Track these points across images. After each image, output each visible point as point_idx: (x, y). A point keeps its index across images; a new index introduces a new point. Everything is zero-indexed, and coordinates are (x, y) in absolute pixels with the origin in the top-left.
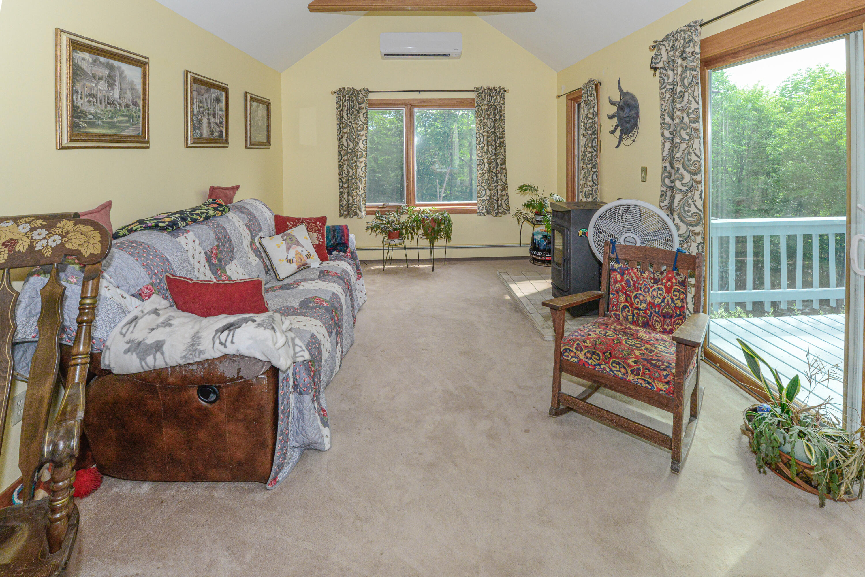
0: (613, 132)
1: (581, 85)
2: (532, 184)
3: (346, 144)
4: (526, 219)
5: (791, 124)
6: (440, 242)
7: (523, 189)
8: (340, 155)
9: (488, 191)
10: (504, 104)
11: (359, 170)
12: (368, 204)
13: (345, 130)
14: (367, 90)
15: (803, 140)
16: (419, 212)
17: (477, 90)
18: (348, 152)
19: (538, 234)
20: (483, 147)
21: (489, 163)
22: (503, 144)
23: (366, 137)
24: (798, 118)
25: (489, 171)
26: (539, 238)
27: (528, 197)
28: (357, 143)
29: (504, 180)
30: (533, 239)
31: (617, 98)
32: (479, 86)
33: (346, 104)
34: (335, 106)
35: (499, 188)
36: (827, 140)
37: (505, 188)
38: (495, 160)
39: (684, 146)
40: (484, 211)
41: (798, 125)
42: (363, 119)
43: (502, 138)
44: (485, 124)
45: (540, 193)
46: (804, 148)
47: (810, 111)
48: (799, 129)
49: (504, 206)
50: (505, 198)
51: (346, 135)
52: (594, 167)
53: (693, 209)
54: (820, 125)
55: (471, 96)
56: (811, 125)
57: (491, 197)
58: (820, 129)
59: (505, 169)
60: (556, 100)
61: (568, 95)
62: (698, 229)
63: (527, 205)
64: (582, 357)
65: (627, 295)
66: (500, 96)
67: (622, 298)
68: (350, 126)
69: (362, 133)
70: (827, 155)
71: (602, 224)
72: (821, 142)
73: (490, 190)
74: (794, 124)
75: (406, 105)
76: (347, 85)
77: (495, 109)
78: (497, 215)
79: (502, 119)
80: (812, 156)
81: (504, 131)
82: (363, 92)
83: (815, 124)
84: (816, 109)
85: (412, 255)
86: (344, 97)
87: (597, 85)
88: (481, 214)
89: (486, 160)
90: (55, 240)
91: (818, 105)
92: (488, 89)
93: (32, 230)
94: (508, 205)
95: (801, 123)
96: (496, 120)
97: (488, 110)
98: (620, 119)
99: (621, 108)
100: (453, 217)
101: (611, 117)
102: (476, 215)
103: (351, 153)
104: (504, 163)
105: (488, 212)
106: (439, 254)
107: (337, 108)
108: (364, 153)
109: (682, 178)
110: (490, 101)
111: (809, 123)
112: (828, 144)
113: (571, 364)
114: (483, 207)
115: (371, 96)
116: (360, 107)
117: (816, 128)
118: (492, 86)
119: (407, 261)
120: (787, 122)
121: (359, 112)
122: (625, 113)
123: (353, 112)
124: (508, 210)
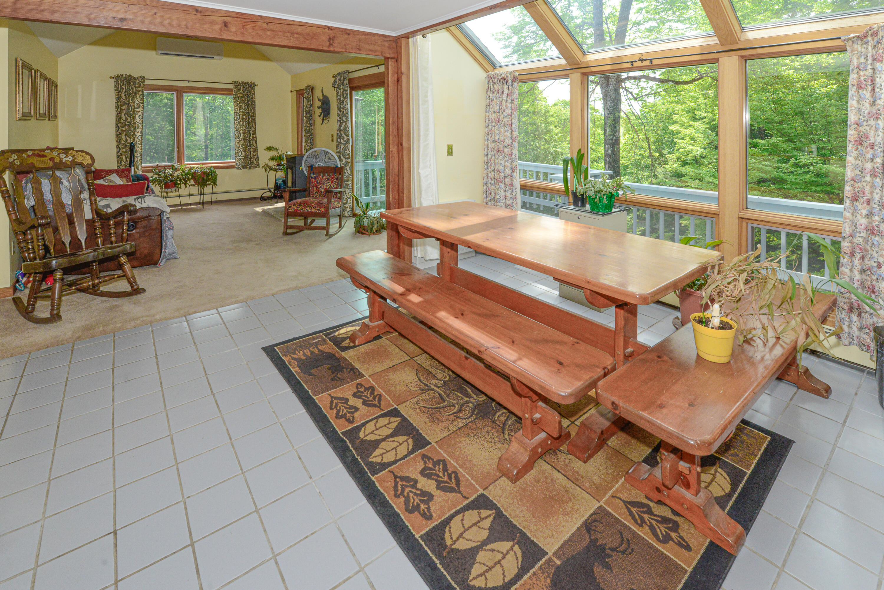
0: (320, 116)
1: (304, 87)
2: (275, 146)
3: (124, 118)
4: (271, 169)
6: (208, 189)
7: (269, 149)
8: (117, 126)
9: (243, 153)
10: (254, 94)
11: (136, 139)
12: (143, 165)
13: (123, 108)
14: (143, 78)
16: (191, 168)
17: (234, 83)
18: (125, 125)
19: (279, 179)
20: (239, 122)
21: (244, 134)
22: (254, 121)
23: (143, 113)
25: (244, 139)
26: (280, 182)
27: (273, 154)
28: (134, 118)
29: (255, 145)
30: (276, 183)
31: (321, 98)
32: (236, 80)
33: (123, 87)
34: (114, 88)
35: (252, 150)
37: (256, 150)
38: (249, 131)
39: (344, 124)
40: (240, 166)
42: (139, 99)
43: (253, 116)
44: (241, 107)
45: (280, 151)
49: (255, 163)
50: (256, 157)
51: (124, 112)
52: (311, 135)
53: (348, 152)
55: (231, 87)
57: (245, 157)
59: (256, 137)
60: (290, 93)
61: (297, 91)
62: (349, 160)
63: (272, 159)
64: (295, 208)
65: (317, 187)
66: (252, 89)
67: (315, 189)
68: (128, 104)
69: (138, 110)
71: (309, 159)
73: (245, 152)
75: (178, 90)
76: (125, 72)
77: (248, 96)
78: (250, 168)
79: (253, 103)
81: (254, 112)
82: (140, 79)
85: (185, 200)
86: (122, 81)
87: (312, 89)
88: (238, 168)
89: (241, 132)
90: (70, 158)
92: (243, 83)
93: (59, 154)
94: (258, 162)
96: (248, 105)
97: (243, 97)
98: (323, 109)
99: (323, 104)
100: (217, 171)
101: (319, 108)
102: (235, 170)
103: (129, 125)
104: (255, 133)
105: (244, 167)
106: (207, 198)
107: (115, 90)
108: (140, 125)
109: (344, 138)
110: (244, 91)
113: (291, 212)
114: (240, 163)
115: (147, 82)
116: (136, 90)
118: (246, 81)
119: (181, 205)
121: (135, 94)
122: (324, 107)
123: (130, 94)
124: (258, 165)
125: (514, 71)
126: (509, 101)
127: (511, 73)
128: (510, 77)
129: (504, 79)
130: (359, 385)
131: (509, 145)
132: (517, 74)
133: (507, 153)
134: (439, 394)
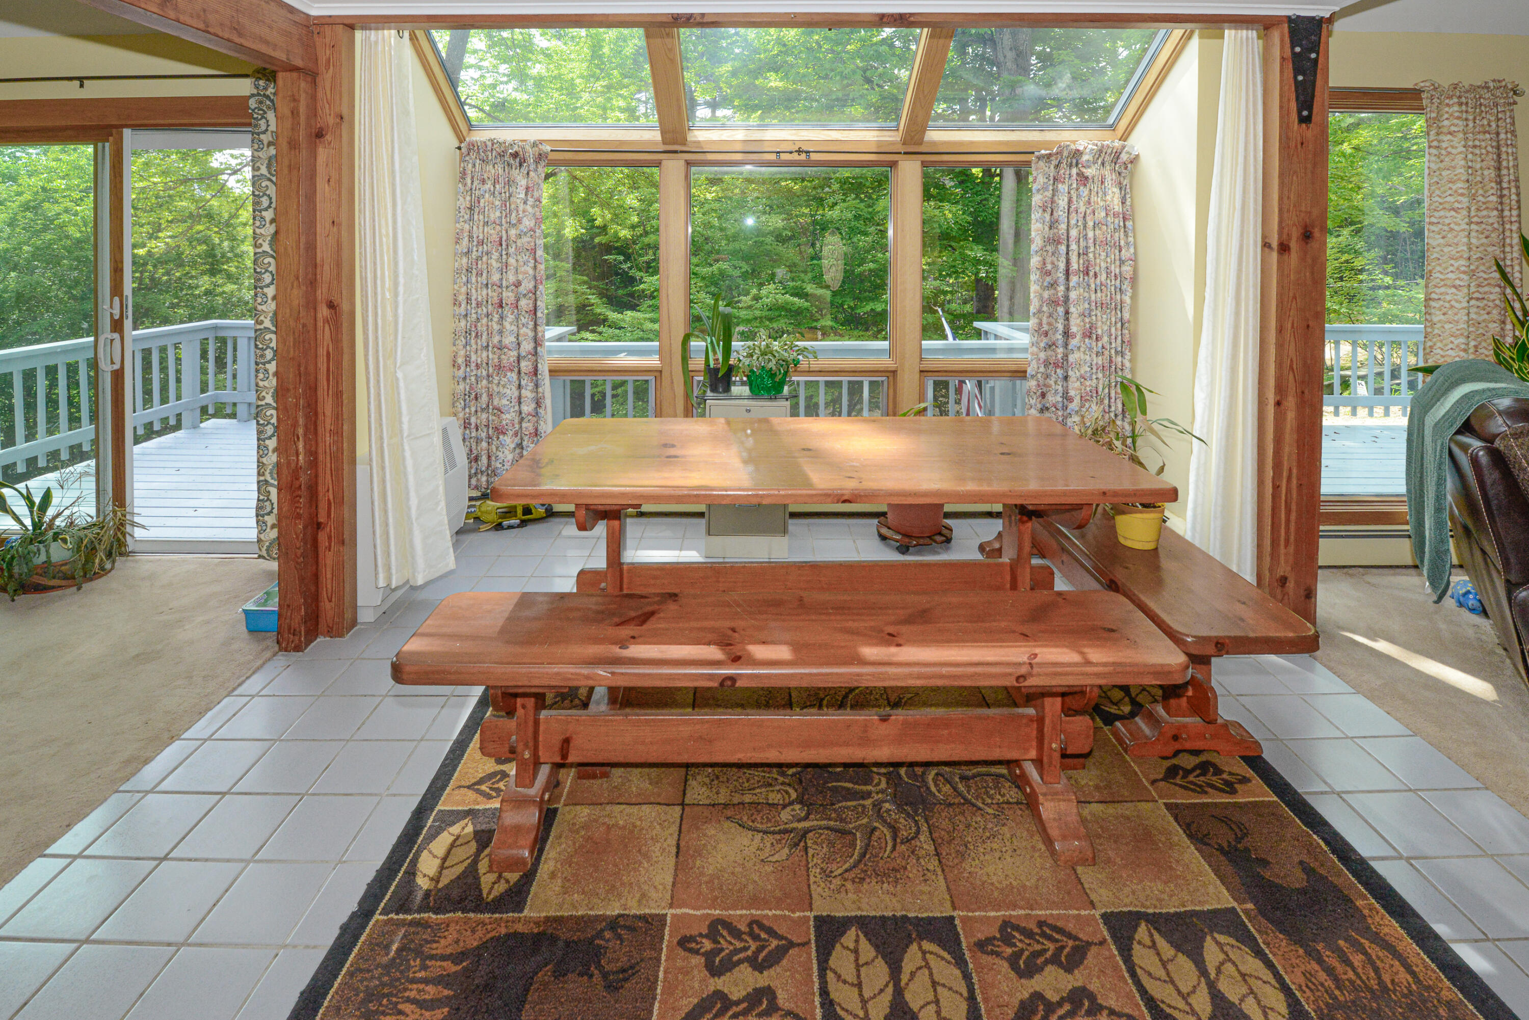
5: (14, 205)
15: (37, 233)
24: (27, 196)
36: (78, 235)
41: (26, 207)
46: (38, 248)
47: (49, 186)
48: (29, 214)
54: (67, 211)
56: (51, 209)
58: (65, 217)
70: (77, 259)
72: (67, 237)
74: (20, 206)
80: (53, 260)
83: (57, 208)
84: (60, 184)
91: (63, 178)
95: (32, 204)
111: (46, 205)
112: (79, 241)
117: (59, 214)
120: (5, 200)
125: (541, 142)
126: (531, 201)
127: (535, 144)
128: (531, 153)
129: (515, 155)
130: (685, 943)
131: (530, 291)
132: (549, 148)
133: (525, 308)
134: (828, 828)
